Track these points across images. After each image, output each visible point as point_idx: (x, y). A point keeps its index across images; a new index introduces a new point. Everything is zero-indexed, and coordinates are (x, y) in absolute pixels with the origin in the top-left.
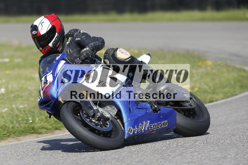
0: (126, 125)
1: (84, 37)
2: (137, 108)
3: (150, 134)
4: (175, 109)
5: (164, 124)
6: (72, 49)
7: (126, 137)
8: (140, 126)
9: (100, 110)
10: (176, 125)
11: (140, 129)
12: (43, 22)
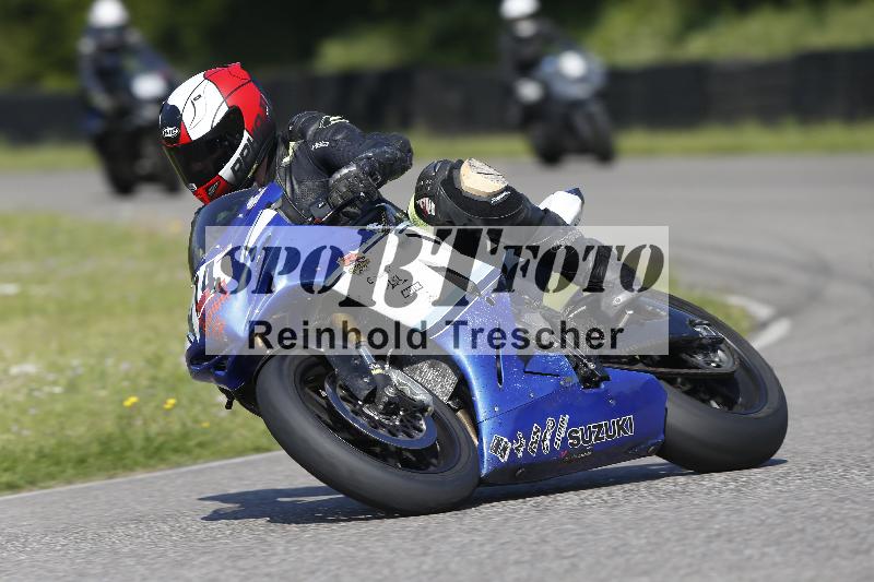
0: (485, 428)
1: (340, 136)
2: (525, 372)
3: (570, 461)
4: (660, 376)
5: (622, 427)
6: (299, 183)
7: (484, 472)
8: (535, 433)
9: (396, 376)
10: (664, 432)
11: (536, 442)
12: (200, 96)
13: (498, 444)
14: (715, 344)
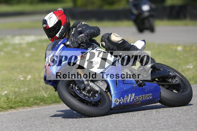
0: (113, 96)
1: (84, 27)
2: (124, 83)
3: (135, 104)
5: (149, 96)
7: (112, 107)
8: (125, 98)
9: (91, 84)
10: (160, 98)
11: (126, 100)
12: (51, 17)
13: (116, 100)
14: (174, 77)
